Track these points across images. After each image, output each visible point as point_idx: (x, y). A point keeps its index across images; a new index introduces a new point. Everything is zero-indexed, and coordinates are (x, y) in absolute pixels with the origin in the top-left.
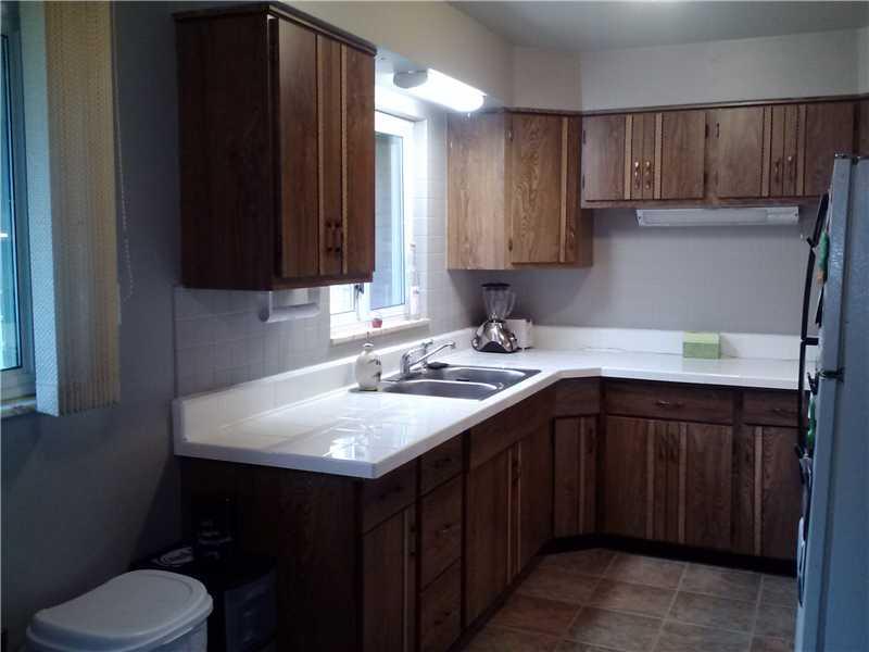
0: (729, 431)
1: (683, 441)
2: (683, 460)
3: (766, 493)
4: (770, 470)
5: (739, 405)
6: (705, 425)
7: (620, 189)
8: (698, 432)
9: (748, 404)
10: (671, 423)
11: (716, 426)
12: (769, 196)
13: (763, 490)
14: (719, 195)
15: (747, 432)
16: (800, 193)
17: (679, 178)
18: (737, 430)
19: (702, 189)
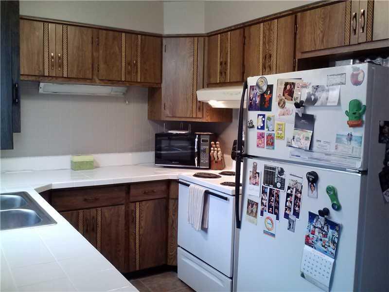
0: (123, 207)
1: (99, 218)
2: (99, 229)
3: (141, 236)
4: (143, 224)
5: (128, 192)
6: (111, 207)
7: (41, 68)
8: (107, 212)
9: (133, 191)
10: (91, 210)
11: (116, 207)
12: (125, 81)
13: (140, 235)
14: (100, 78)
15: (132, 206)
16: (139, 80)
17: (78, 66)
18: (127, 206)
19: (91, 73)
